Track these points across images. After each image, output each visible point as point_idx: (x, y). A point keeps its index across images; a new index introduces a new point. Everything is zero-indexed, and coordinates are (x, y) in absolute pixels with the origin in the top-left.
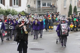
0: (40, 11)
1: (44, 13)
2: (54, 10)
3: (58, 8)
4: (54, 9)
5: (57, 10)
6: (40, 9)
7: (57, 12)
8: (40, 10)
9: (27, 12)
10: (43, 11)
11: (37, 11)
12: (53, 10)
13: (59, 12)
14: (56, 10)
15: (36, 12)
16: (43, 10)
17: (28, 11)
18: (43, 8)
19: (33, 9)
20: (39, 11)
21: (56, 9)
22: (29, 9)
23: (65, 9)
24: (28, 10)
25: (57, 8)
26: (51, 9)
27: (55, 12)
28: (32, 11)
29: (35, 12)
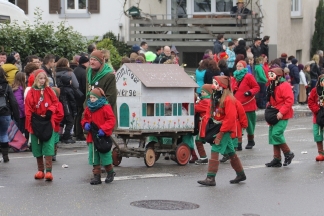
0: (185, 33)
1: (204, 40)
2: (248, 28)
3: (263, 20)
4: (245, 25)
5: (262, 30)
6: (185, 25)
7: (262, 37)
8: (183, 29)
9: (127, 40)
10: (197, 33)
11: (170, 33)
12: (243, 29)
13: (267, 38)
14: (256, 28)
15: (168, 40)
16: (198, 29)
17: (131, 36)
18: (198, 21)
19: (155, 25)
20: (181, 33)
21: (255, 21)
22: (138, 25)
23: (297, 21)
24: (131, 28)
25: (259, 20)
26: (233, 25)
27: (249, 35)
28: (150, 33)
29: (161, 36)
